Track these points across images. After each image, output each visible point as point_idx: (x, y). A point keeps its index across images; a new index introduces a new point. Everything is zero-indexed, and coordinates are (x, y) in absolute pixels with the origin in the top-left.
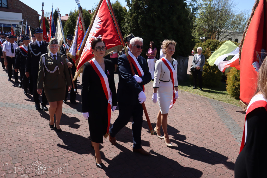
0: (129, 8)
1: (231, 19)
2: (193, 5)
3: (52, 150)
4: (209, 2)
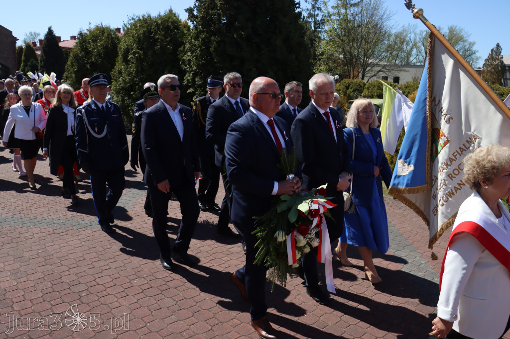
0: (193, 23)
1: (385, 42)
2: (315, 15)
3: (49, 302)
4: (344, 11)
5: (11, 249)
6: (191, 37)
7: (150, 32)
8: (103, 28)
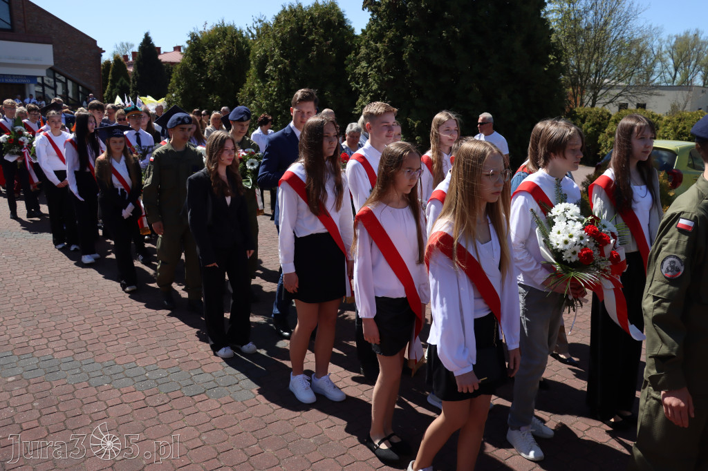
7: (300, 30)
8: (226, 29)
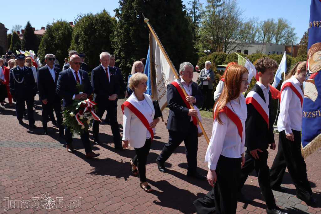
0: (119, 19)
1: (239, 28)
2: (194, 12)
4: (213, 9)
5: (8, 161)
6: (118, 27)
7: (92, 24)
8: (62, 22)
